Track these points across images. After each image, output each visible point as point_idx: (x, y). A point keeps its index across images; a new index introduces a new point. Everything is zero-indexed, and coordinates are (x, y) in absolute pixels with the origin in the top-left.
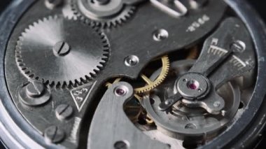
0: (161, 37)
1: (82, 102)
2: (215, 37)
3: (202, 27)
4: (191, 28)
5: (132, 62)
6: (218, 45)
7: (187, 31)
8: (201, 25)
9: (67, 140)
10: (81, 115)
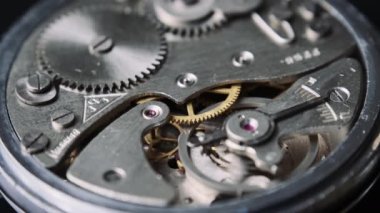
0: (244, 62)
1: (93, 113)
2: (314, 77)
3: (304, 62)
4: (289, 60)
5: (187, 82)
6: (313, 87)
7: (282, 62)
8: (304, 59)
9: (46, 153)
10: (83, 129)
